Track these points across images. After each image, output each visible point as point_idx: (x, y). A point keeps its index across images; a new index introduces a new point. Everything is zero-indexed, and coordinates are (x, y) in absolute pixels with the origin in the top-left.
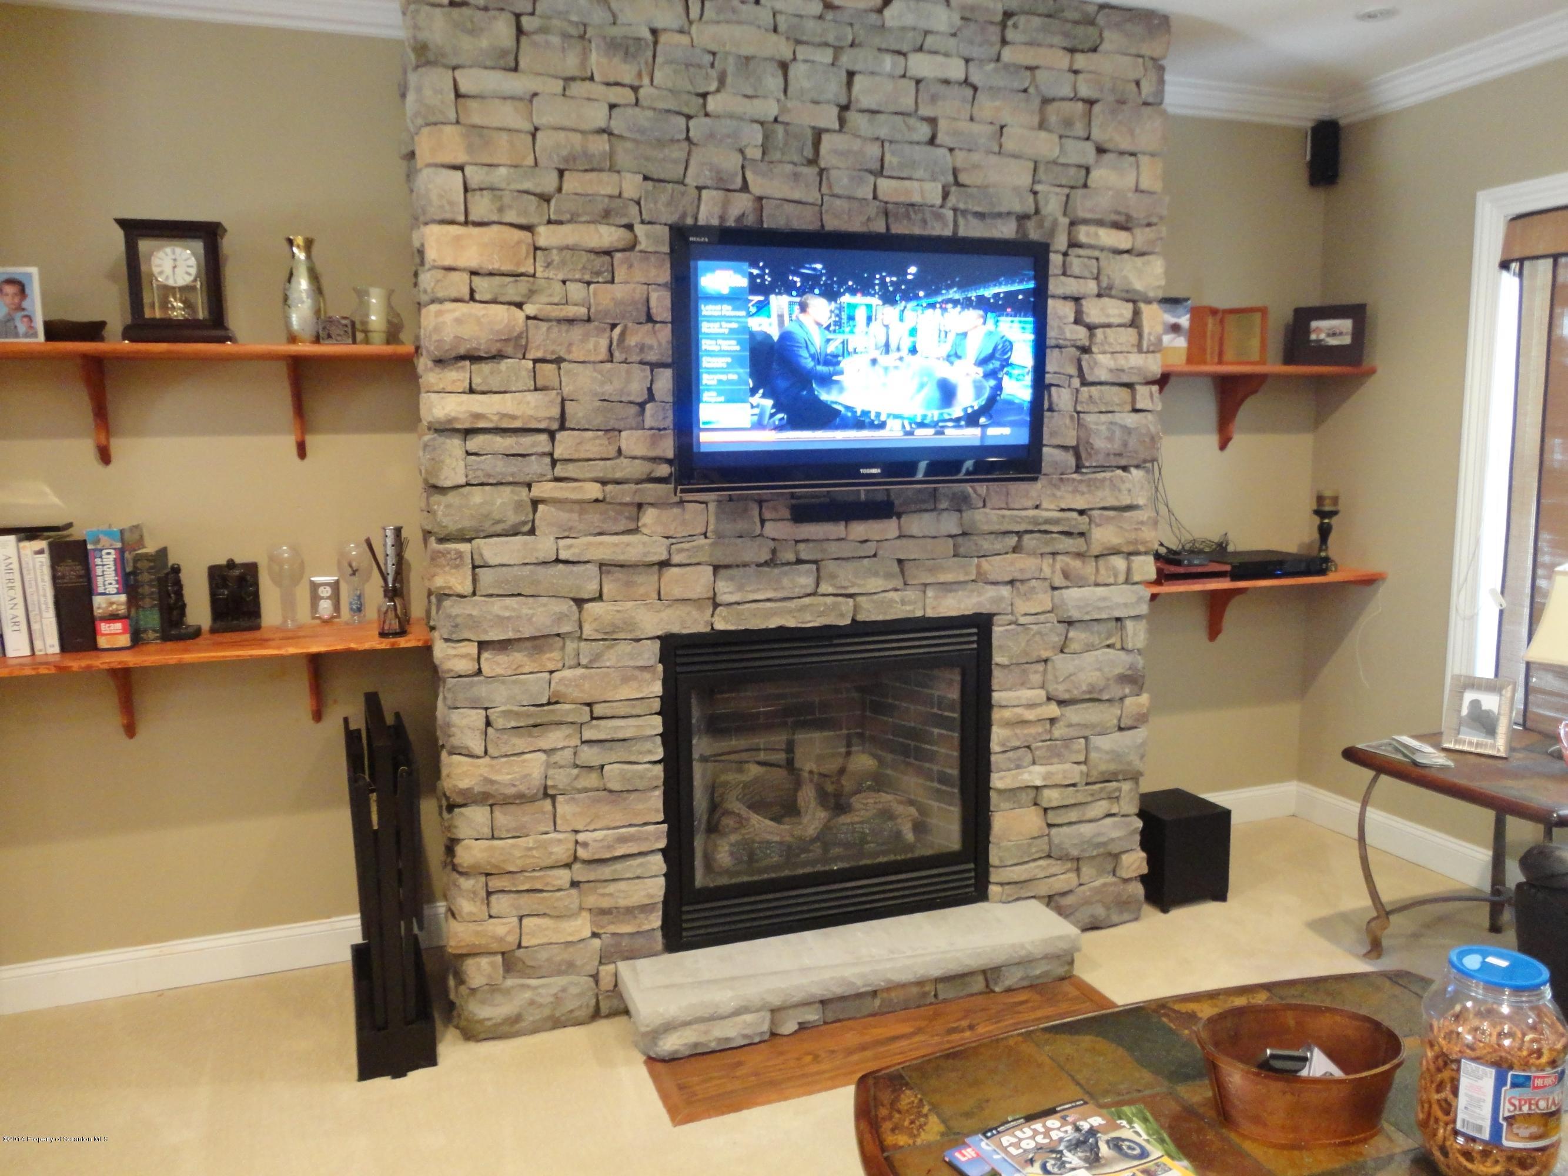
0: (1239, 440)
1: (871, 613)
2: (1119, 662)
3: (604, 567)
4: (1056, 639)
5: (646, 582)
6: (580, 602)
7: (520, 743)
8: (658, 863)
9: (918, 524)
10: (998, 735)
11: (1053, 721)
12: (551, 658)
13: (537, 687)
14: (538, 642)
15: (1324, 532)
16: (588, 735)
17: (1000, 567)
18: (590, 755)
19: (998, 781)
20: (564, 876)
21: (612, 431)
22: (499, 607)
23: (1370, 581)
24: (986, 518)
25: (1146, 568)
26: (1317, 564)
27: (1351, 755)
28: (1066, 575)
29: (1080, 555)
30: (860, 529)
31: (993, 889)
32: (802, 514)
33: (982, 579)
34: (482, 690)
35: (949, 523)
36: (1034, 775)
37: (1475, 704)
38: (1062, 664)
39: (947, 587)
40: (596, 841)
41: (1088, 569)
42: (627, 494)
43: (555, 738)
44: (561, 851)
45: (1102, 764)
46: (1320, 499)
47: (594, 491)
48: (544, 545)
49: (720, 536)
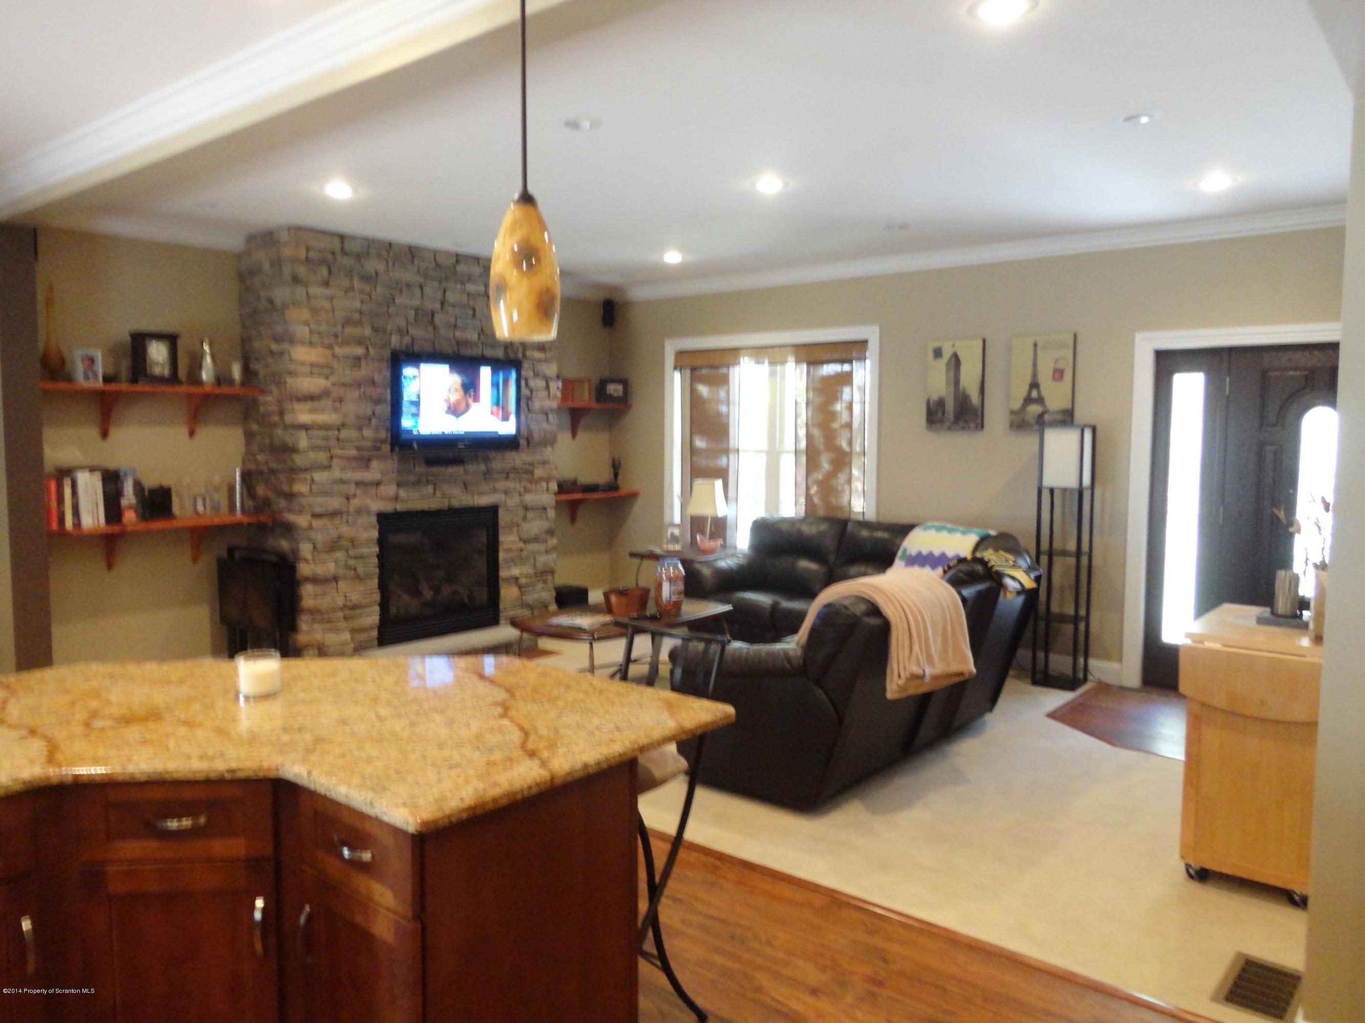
0: (581, 435)
1: (456, 503)
2: (546, 525)
3: (358, 484)
4: (521, 515)
5: (372, 491)
6: (348, 499)
7: (325, 556)
8: (377, 609)
9: (472, 467)
10: (502, 555)
11: (521, 550)
12: (337, 521)
13: (334, 533)
14: (333, 514)
15: (616, 475)
16: (352, 553)
17: (501, 485)
18: (352, 562)
19: (503, 573)
20: (341, 614)
21: (360, 429)
22: (320, 500)
23: (634, 496)
24: (496, 465)
25: (554, 486)
26: (613, 487)
27: (633, 555)
28: (525, 488)
29: (530, 481)
30: (451, 470)
31: (502, 621)
32: (429, 462)
33: (495, 490)
34: (313, 535)
35: (483, 468)
36: (516, 571)
37: (672, 534)
38: (525, 526)
39: (481, 494)
40: (355, 597)
41: (533, 487)
42: (366, 454)
43: (340, 555)
44: (340, 601)
45: (540, 566)
46: (614, 461)
47: (354, 452)
48: (336, 473)
49: (399, 472)
